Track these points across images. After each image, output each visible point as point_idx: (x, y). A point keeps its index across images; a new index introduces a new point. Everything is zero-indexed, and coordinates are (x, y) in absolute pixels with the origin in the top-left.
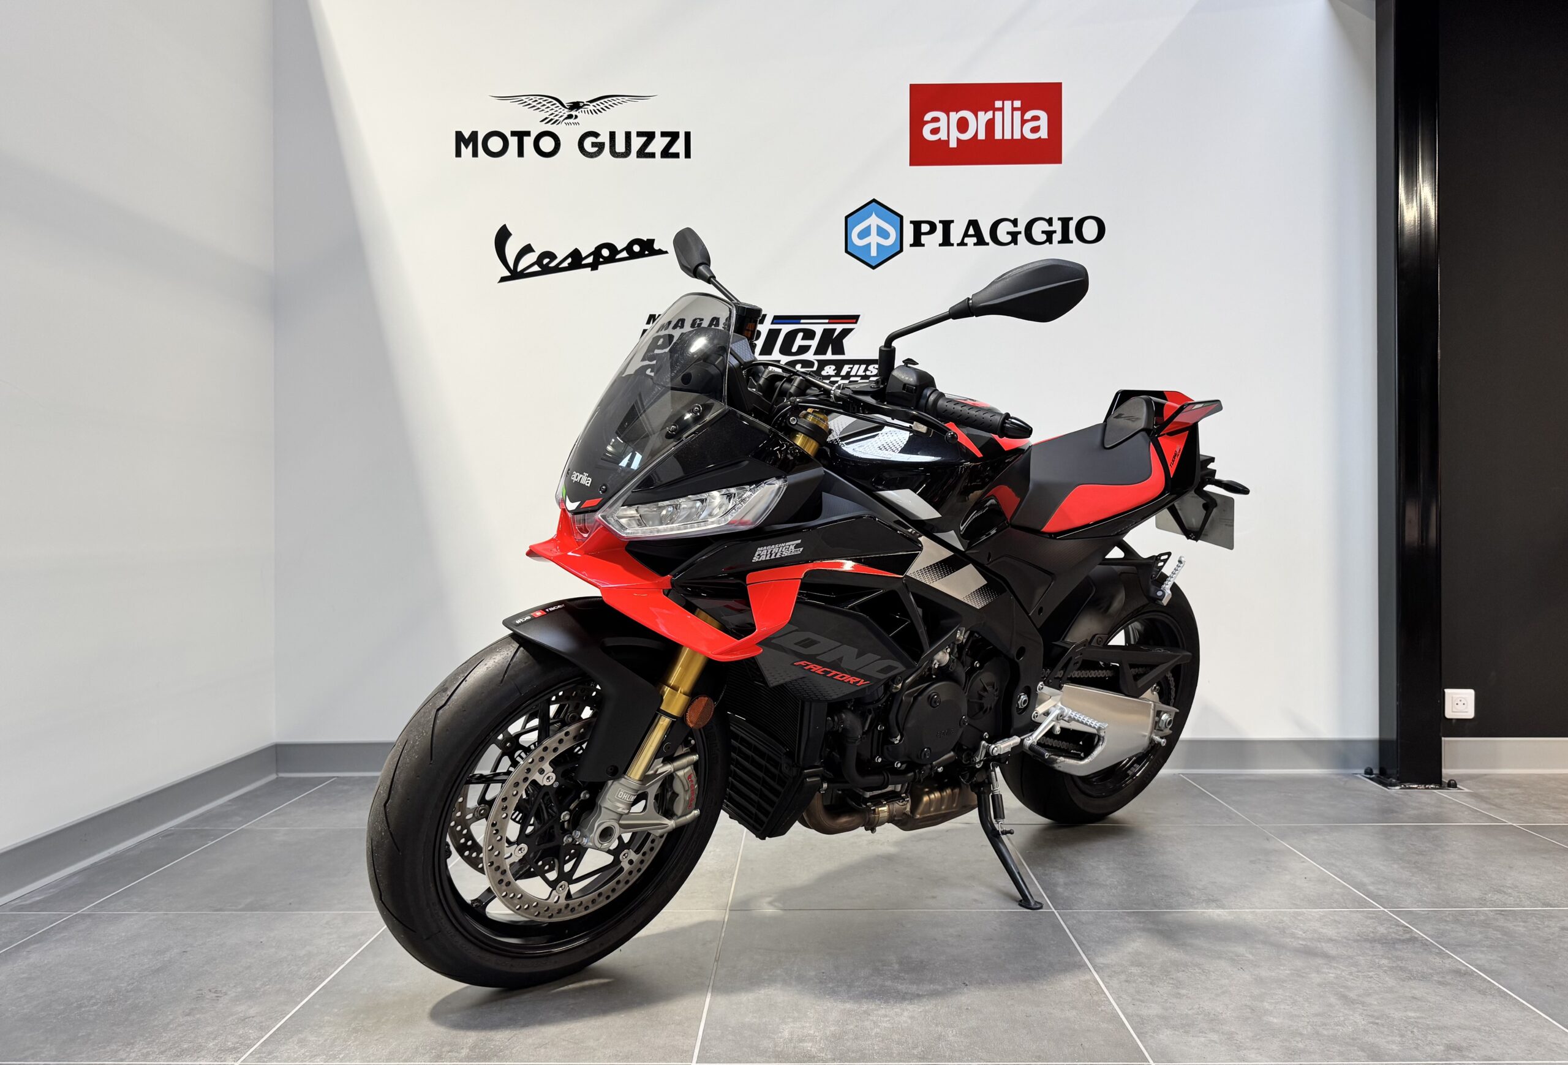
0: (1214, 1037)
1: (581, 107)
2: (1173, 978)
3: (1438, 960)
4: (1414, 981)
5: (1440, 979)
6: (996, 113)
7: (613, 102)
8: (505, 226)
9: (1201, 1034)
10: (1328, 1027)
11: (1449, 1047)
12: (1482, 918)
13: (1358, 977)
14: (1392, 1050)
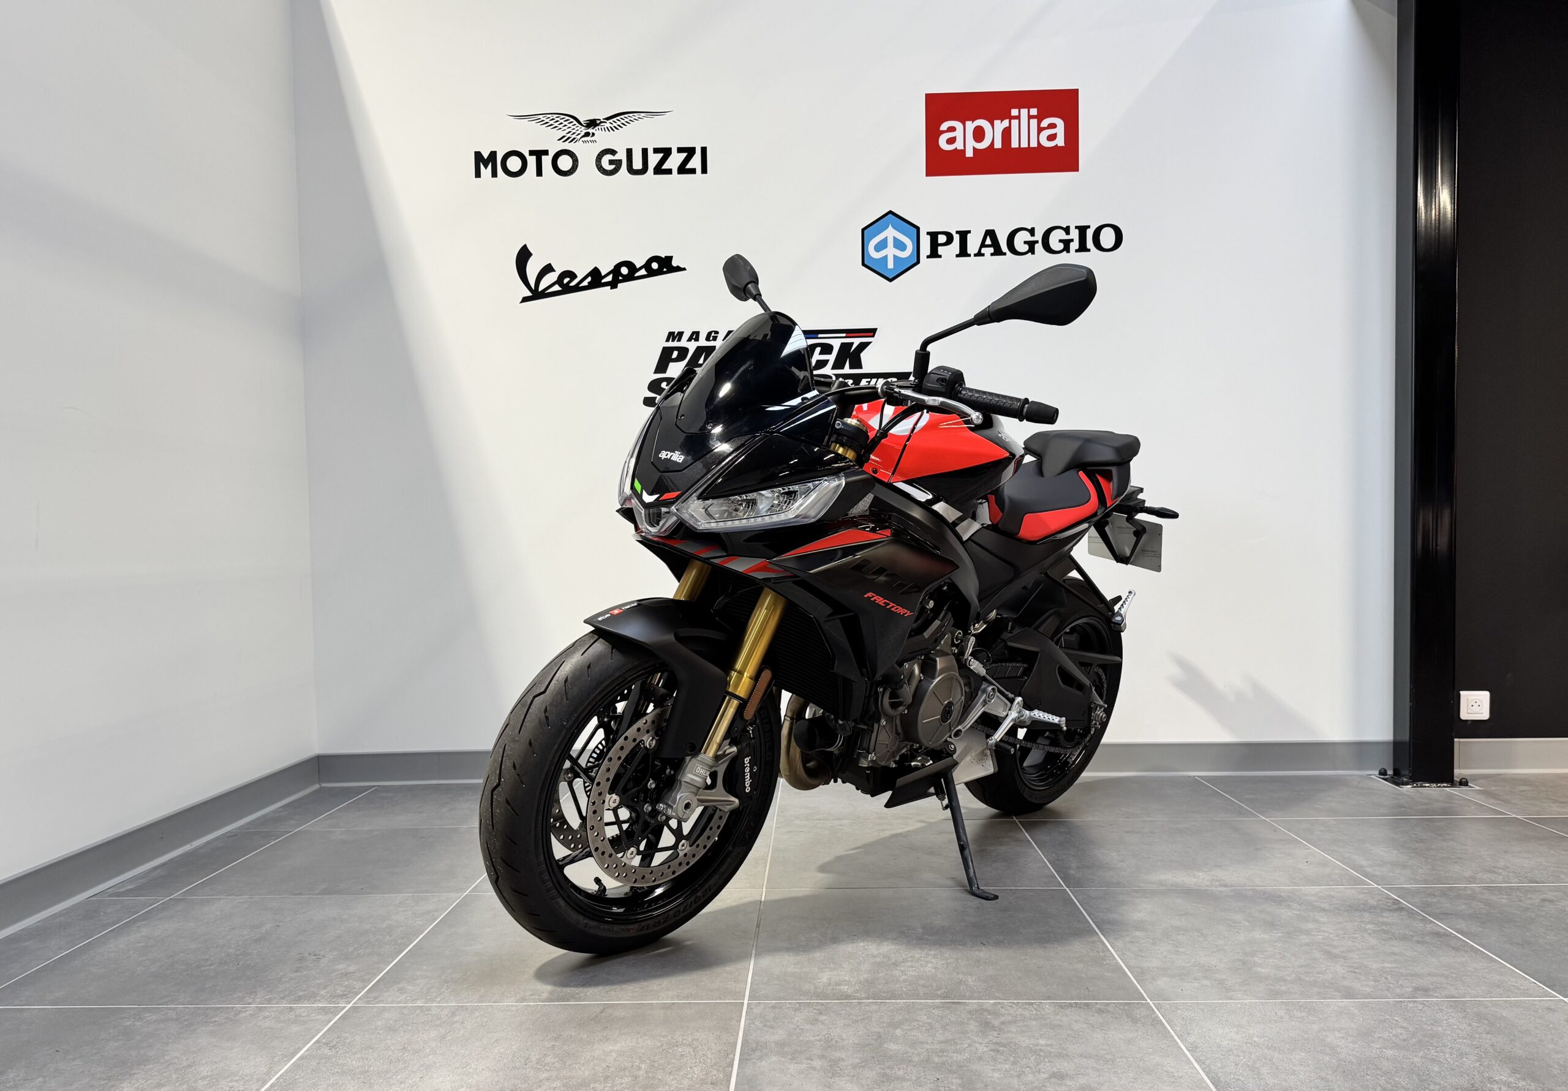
0: (1207, 983)
1: (598, 125)
2: (1173, 940)
3: (1421, 924)
4: (1395, 941)
5: (1420, 939)
6: (1013, 121)
7: (630, 118)
8: (525, 246)
9: (1195, 981)
10: (1310, 975)
11: (1416, 989)
12: (1470, 892)
13: (1344, 938)
14: (1366, 990)
